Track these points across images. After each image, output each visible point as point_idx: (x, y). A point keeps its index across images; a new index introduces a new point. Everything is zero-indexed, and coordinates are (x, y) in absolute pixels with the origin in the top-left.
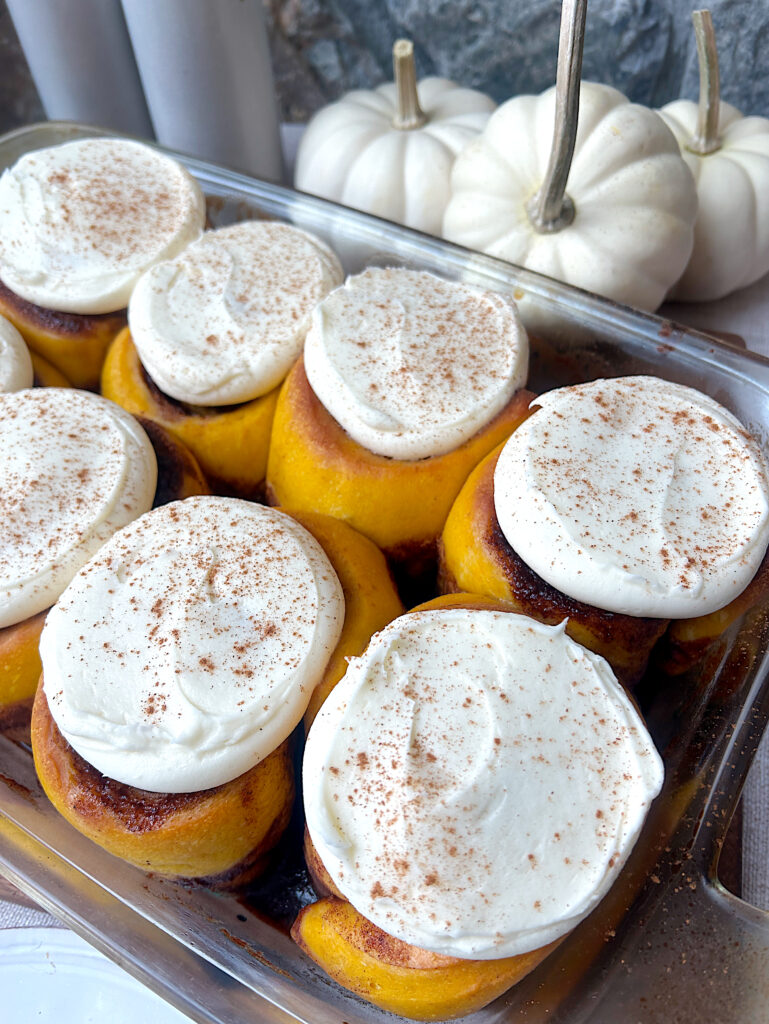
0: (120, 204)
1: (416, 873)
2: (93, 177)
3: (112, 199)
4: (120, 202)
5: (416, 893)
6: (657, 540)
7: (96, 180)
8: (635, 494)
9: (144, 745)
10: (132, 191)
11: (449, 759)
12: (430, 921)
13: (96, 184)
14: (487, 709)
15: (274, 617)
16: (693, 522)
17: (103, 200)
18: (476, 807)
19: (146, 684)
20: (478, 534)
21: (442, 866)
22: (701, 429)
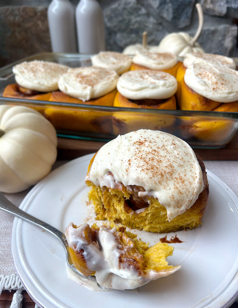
0: (157, 168)
1: (219, 83)
2: (155, 148)
3: (155, 163)
4: (158, 166)
5: (221, 87)
7: (155, 150)
10: (168, 163)
12: (225, 90)
13: (153, 152)
17: (150, 162)
19: (148, 83)
21: (223, 82)
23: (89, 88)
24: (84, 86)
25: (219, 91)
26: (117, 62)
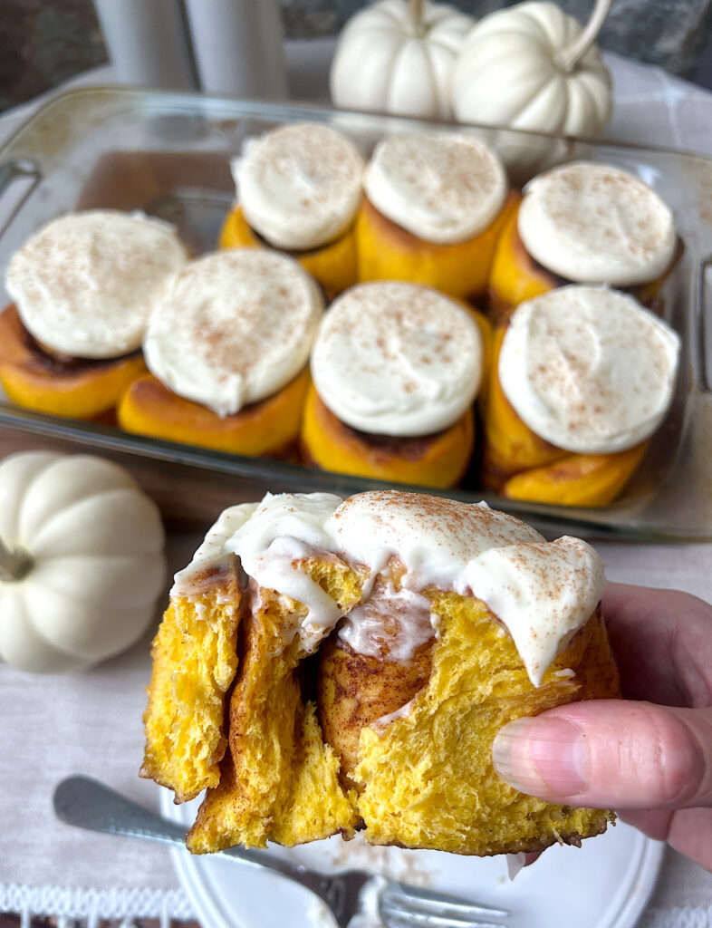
1: (590, 410)
6: (625, 242)
8: (605, 223)
9: (415, 406)
11: (583, 356)
14: (590, 330)
15: (446, 329)
16: (636, 230)
18: (605, 371)
19: (397, 382)
20: (524, 269)
21: (600, 401)
22: (620, 183)
23: (234, 382)
24: (220, 371)
25: (587, 433)
26: (316, 198)
